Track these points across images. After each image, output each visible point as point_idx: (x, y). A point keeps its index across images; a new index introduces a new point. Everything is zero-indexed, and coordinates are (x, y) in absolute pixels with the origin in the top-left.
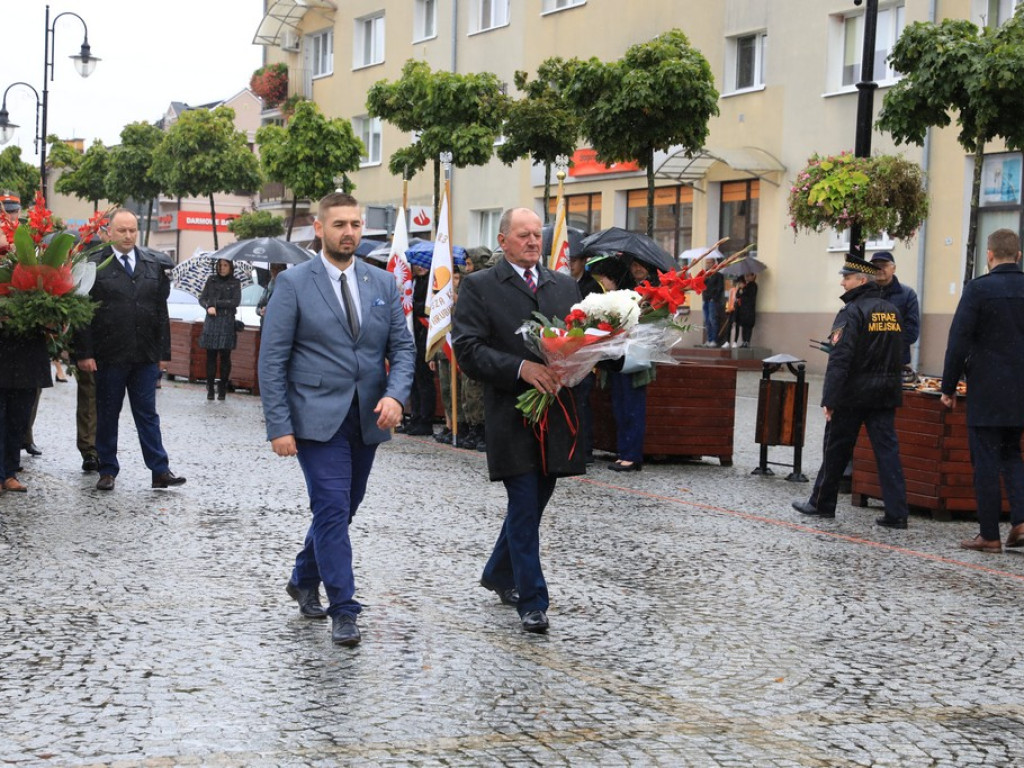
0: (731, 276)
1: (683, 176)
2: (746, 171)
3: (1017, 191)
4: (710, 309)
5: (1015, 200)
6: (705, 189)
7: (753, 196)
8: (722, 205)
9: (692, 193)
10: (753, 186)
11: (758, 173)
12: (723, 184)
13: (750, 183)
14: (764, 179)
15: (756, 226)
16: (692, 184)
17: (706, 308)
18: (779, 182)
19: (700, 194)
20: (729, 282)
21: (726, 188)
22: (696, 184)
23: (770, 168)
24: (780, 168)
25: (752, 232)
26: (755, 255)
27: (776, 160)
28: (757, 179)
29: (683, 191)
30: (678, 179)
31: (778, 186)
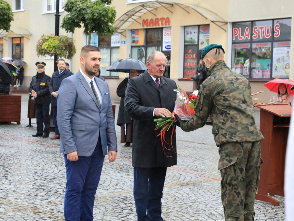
2: (20, 35)
3: (97, 43)
6: (7, 39)
7: (22, 42)
8: (13, 44)
9: (3, 41)
10: (22, 39)
11: (23, 35)
12: (13, 38)
13: (21, 38)
14: (25, 37)
15: (23, 51)
16: (3, 38)
18: (29, 38)
19: (6, 41)
21: (13, 39)
22: (4, 38)
23: (26, 34)
24: (29, 34)
25: (22, 53)
26: (23, 59)
27: (28, 31)
28: (23, 37)
31: (29, 39)
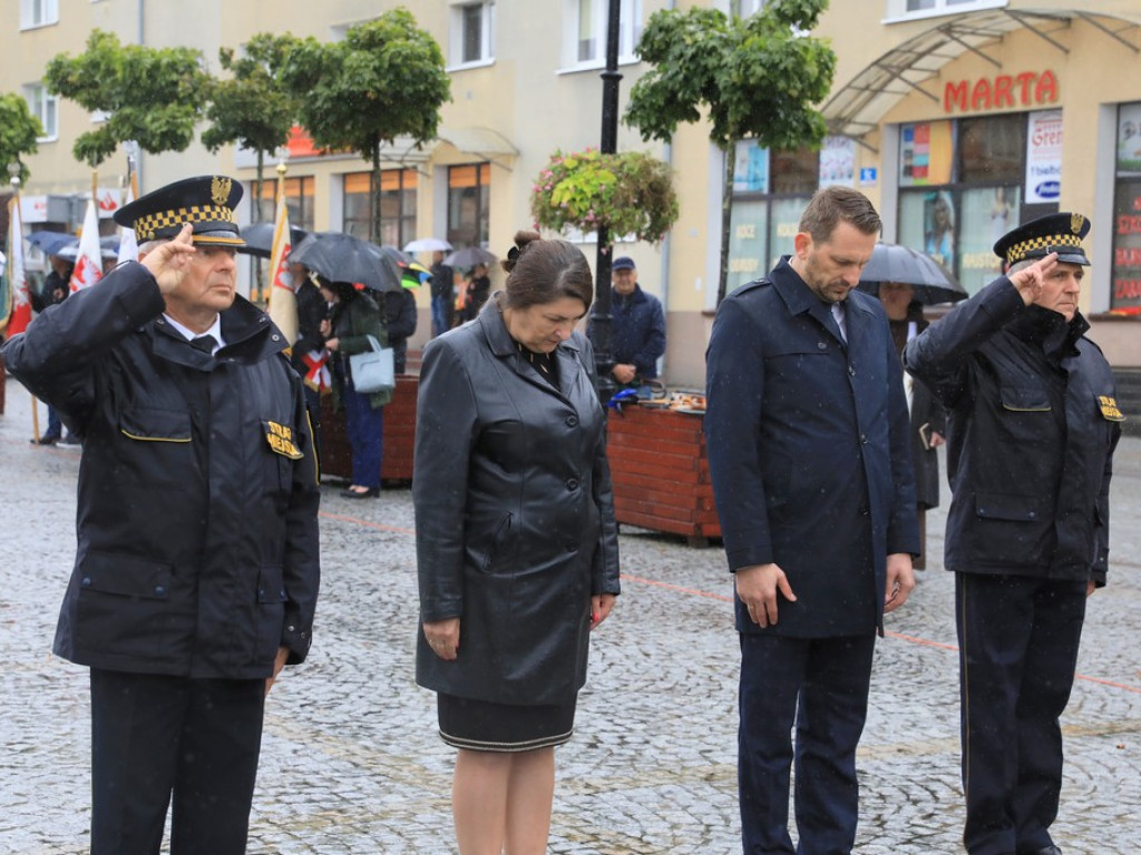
0: (461, 269)
1: (406, 158)
2: (476, 154)
3: (763, 179)
4: (439, 305)
5: (761, 189)
6: (430, 172)
8: (450, 191)
9: (415, 178)
10: (483, 170)
11: (489, 157)
12: (450, 168)
13: (480, 167)
14: (496, 163)
15: (486, 215)
16: (415, 168)
17: (434, 304)
18: (511, 166)
19: (425, 178)
20: (458, 277)
21: (453, 172)
22: (420, 167)
23: (499, 150)
24: (513, 151)
25: (483, 222)
26: (487, 246)
27: (507, 141)
28: (487, 163)
29: (406, 174)
30: (401, 162)
31: (509, 170)
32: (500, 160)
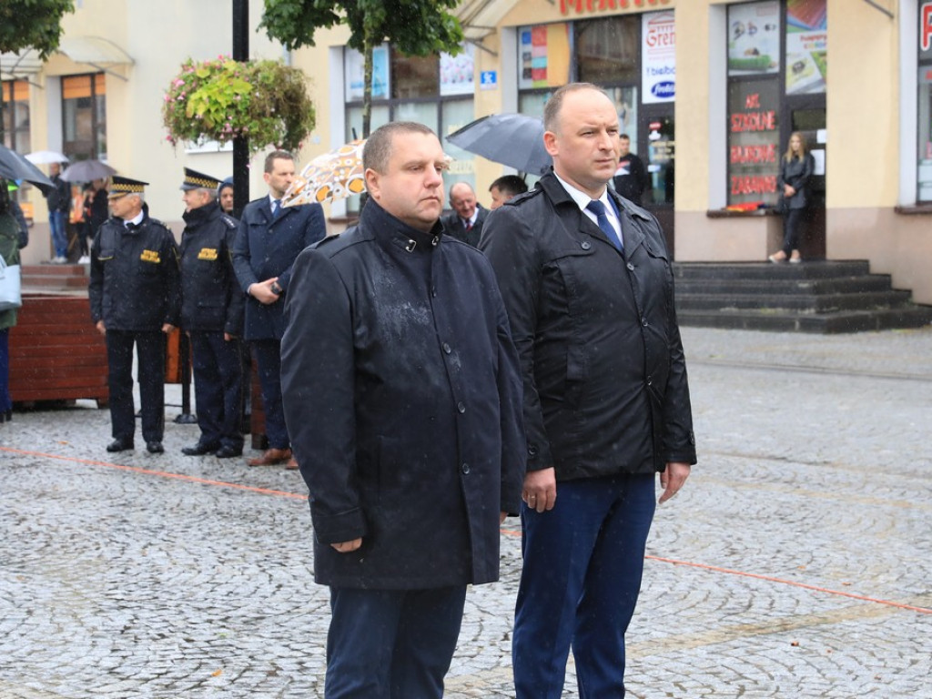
0: (78, 182)
1: (16, 69)
2: (91, 64)
3: (384, 85)
4: (57, 219)
5: (382, 94)
6: (42, 83)
7: (99, 91)
8: (64, 101)
9: (27, 89)
10: (98, 80)
11: (103, 66)
12: (63, 78)
13: (94, 77)
14: (112, 73)
15: (103, 128)
16: (26, 79)
17: (52, 219)
18: (127, 76)
19: (38, 89)
20: (77, 190)
21: (66, 82)
22: (31, 78)
23: (115, 59)
24: (127, 60)
25: (100, 137)
26: (105, 158)
27: (121, 49)
28: (102, 73)
29: (17, 86)
30: (11, 73)
31: (126, 80)
32: (113, 70)
